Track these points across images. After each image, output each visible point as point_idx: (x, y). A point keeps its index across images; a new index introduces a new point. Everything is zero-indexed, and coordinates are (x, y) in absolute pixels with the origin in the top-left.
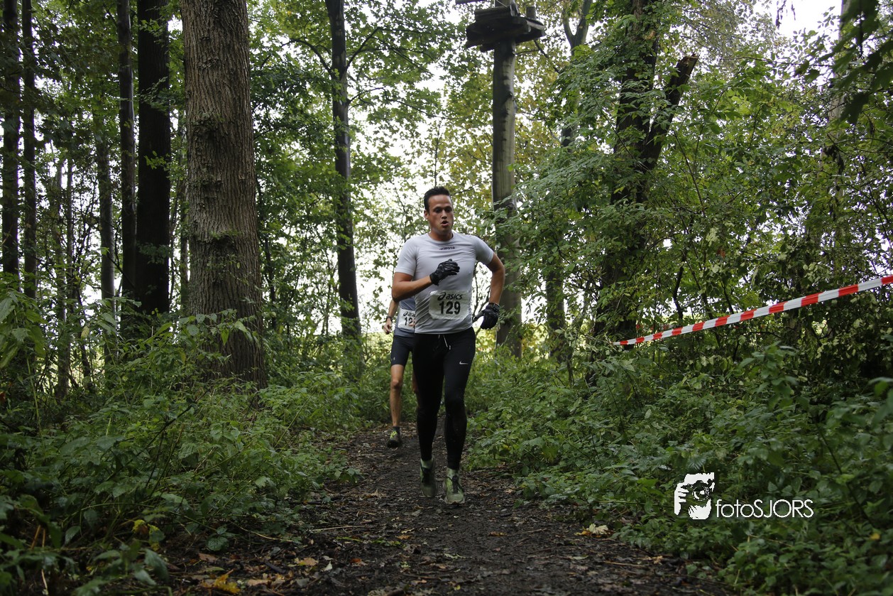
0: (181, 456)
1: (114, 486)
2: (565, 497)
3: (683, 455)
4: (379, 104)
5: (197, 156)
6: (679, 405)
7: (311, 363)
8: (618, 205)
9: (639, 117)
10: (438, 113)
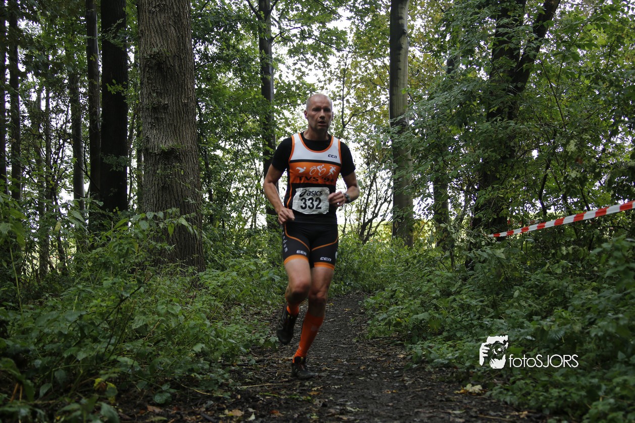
0: (134, 327)
1: (79, 351)
2: (447, 362)
3: (545, 328)
4: (297, 41)
5: (149, 83)
6: (542, 287)
7: (242, 252)
8: (493, 122)
9: (510, 49)
10: (345, 48)
